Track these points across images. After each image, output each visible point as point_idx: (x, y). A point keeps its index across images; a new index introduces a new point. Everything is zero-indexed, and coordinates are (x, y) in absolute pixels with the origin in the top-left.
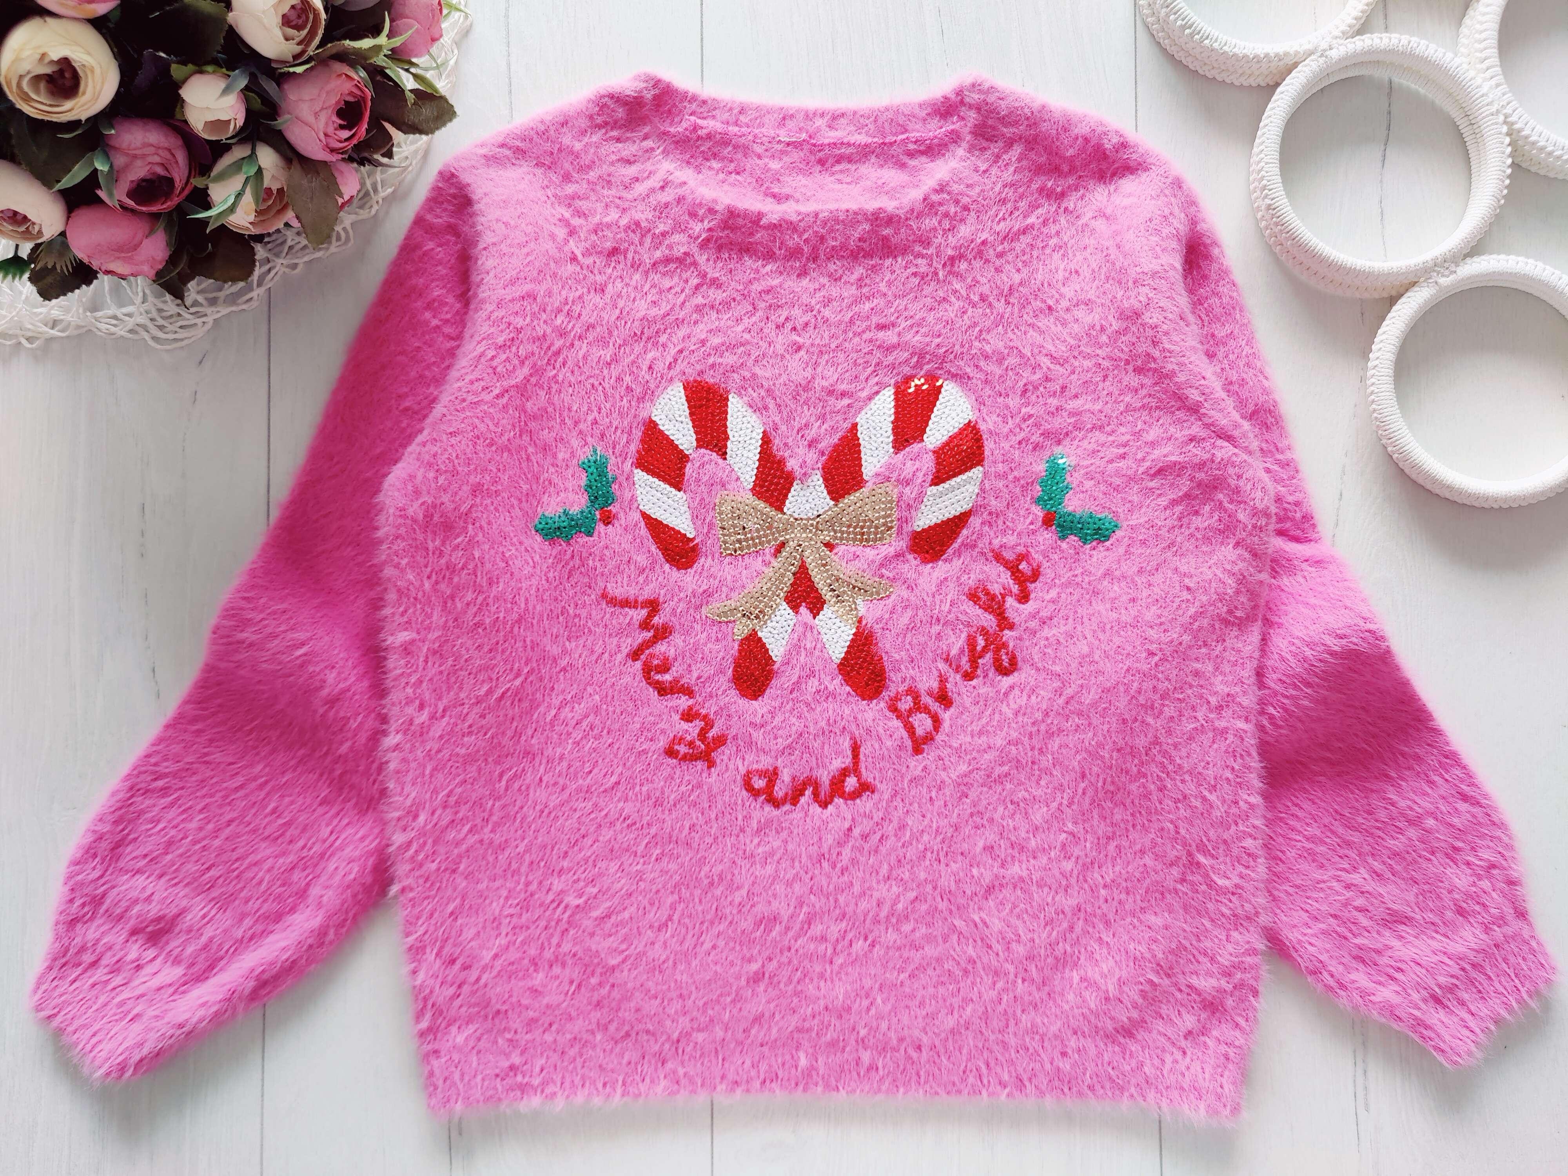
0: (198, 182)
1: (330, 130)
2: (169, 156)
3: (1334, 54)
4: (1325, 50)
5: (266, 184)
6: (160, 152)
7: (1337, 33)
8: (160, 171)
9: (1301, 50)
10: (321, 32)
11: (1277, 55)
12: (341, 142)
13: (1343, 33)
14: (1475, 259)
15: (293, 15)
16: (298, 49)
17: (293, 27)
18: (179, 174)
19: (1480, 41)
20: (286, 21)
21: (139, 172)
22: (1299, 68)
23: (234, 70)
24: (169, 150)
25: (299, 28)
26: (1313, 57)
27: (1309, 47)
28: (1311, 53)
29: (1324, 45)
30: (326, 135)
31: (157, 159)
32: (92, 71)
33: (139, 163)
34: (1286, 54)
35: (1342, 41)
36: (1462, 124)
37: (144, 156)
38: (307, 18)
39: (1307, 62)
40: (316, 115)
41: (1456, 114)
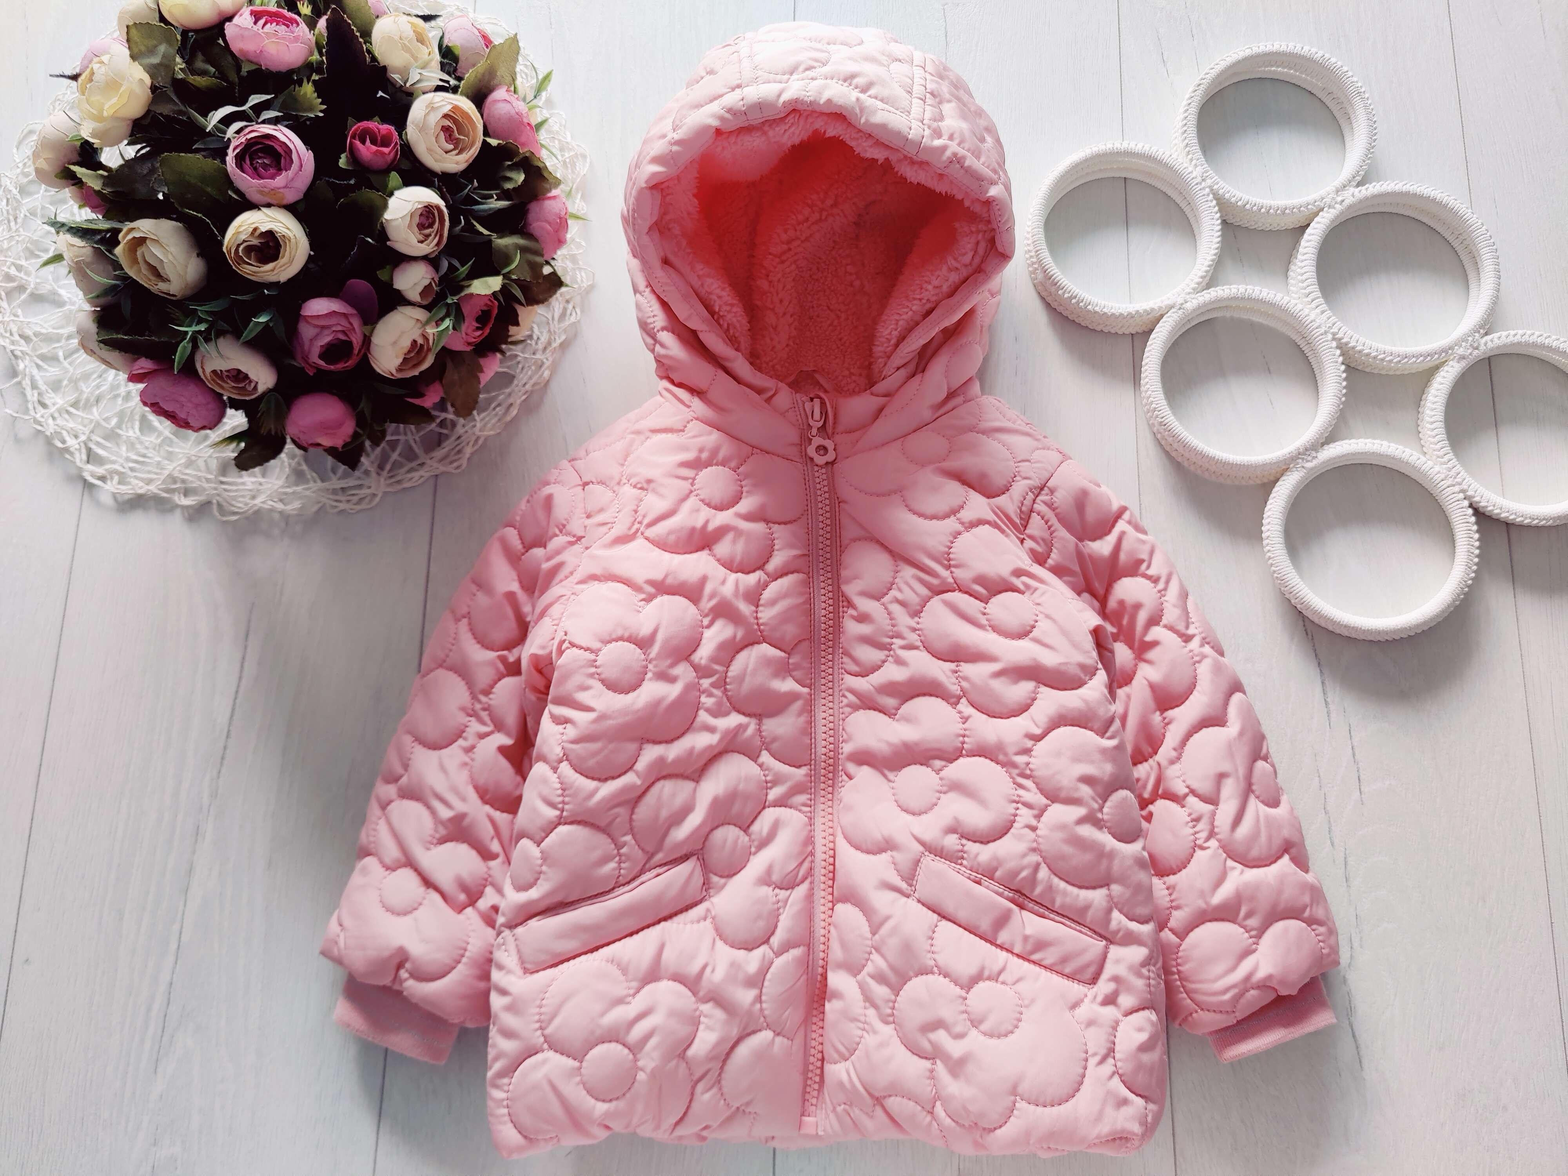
3: (1189, 306)
4: (1182, 304)
7: (1188, 290)
9: (1163, 305)
11: (1145, 311)
13: (1194, 289)
14: (1331, 445)
19: (1303, 282)
22: (1164, 319)
26: (1173, 310)
27: (1170, 302)
28: (1172, 307)
29: (1180, 300)
34: (1152, 310)
35: (1193, 296)
36: (1302, 343)
39: (1169, 314)
41: (1294, 337)
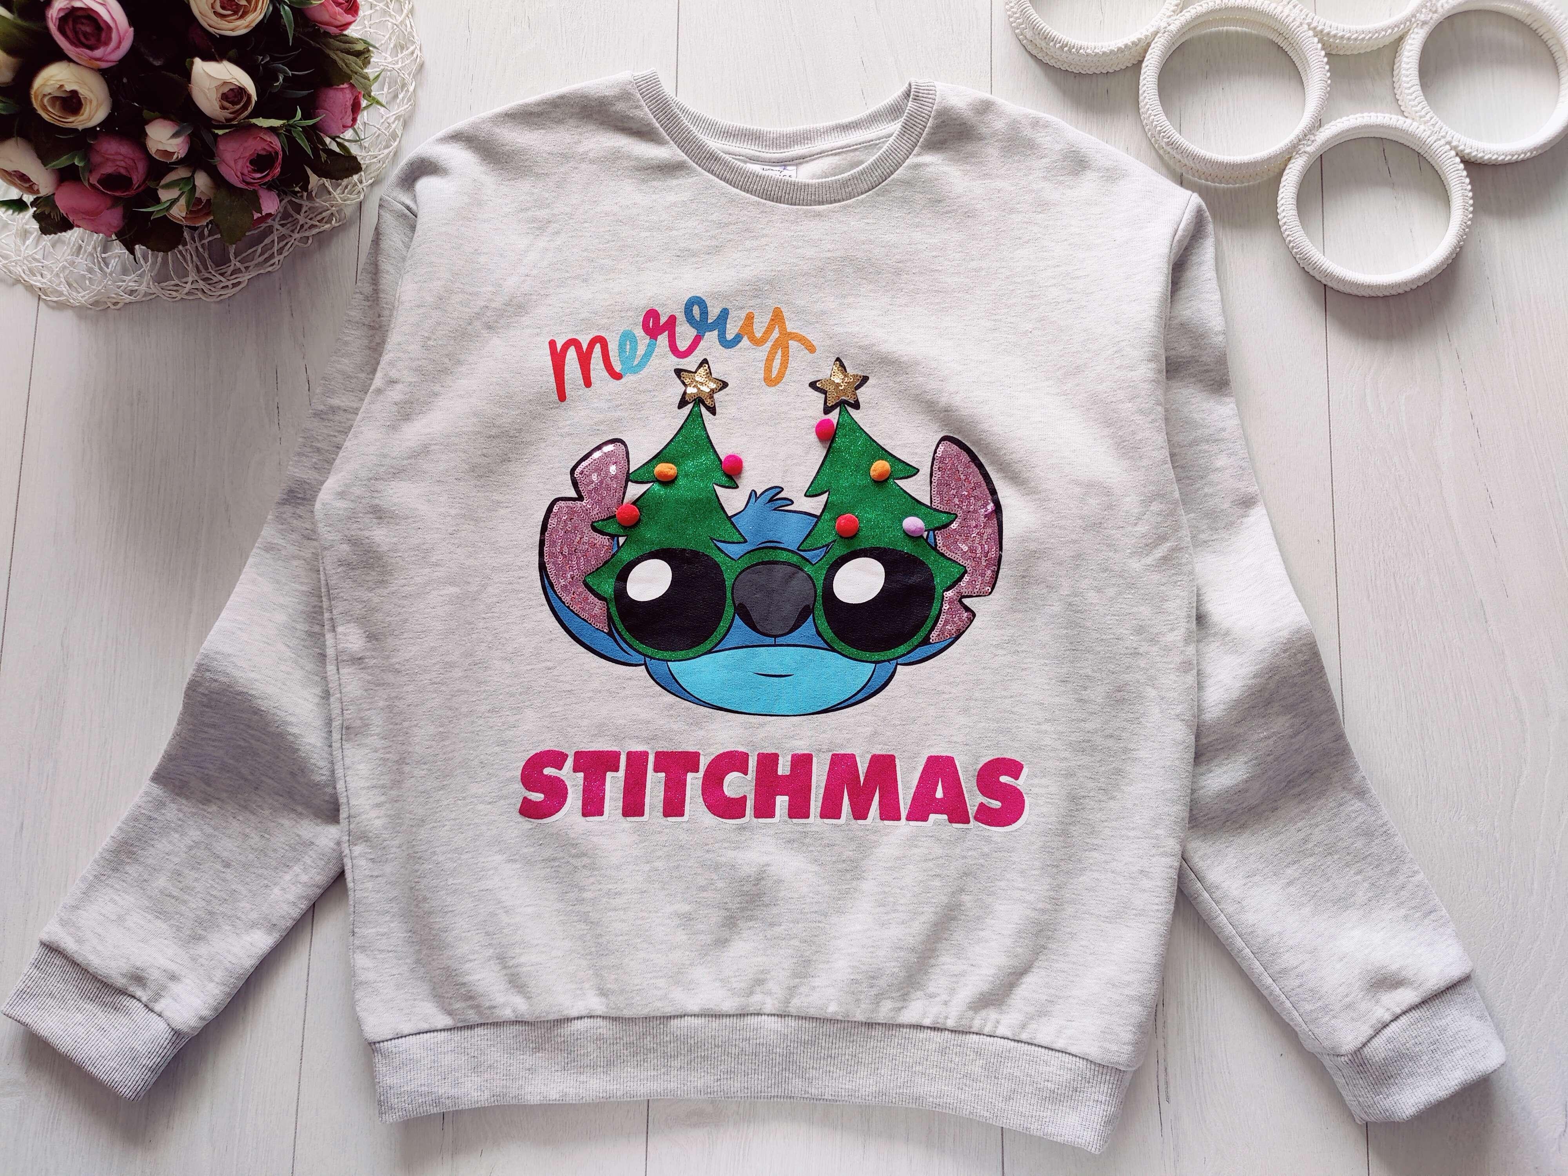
0: (151, 184)
1: (246, 171)
2: (132, 164)
5: (197, 195)
6: (126, 160)
8: (123, 171)
10: (250, 109)
12: (254, 179)
15: (231, 95)
16: (232, 116)
17: (230, 103)
18: (137, 178)
20: (225, 97)
21: (108, 169)
23: (184, 121)
24: (134, 160)
25: (234, 103)
30: (242, 174)
31: (123, 164)
32: (91, 102)
33: (110, 164)
37: (114, 161)
38: (242, 98)
40: (236, 161)
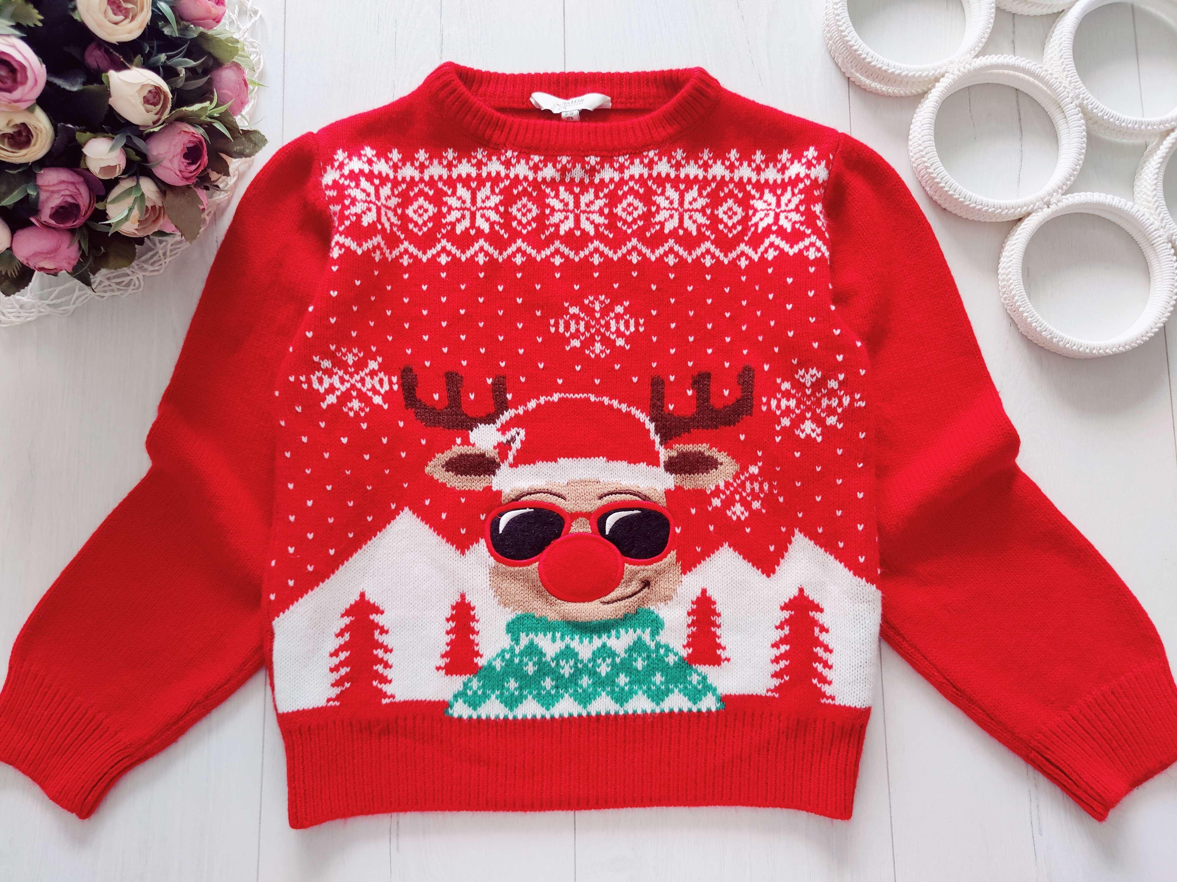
0: (99, 206)
1: (182, 166)
2: (76, 189)
5: (147, 203)
6: (69, 187)
8: (70, 200)
10: (169, 106)
12: (191, 172)
15: (150, 97)
16: (156, 117)
17: (151, 104)
18: (83, 201)
20: (146, 101)
21: (56, 202)
23: (116, 134)
24: (76, 186)
25: (155, 104)
30: (179, 170)
31: (67, 192)
33: (55, 196)
37: (58, 192)
38: (160, 98)
40: (170, 161)
